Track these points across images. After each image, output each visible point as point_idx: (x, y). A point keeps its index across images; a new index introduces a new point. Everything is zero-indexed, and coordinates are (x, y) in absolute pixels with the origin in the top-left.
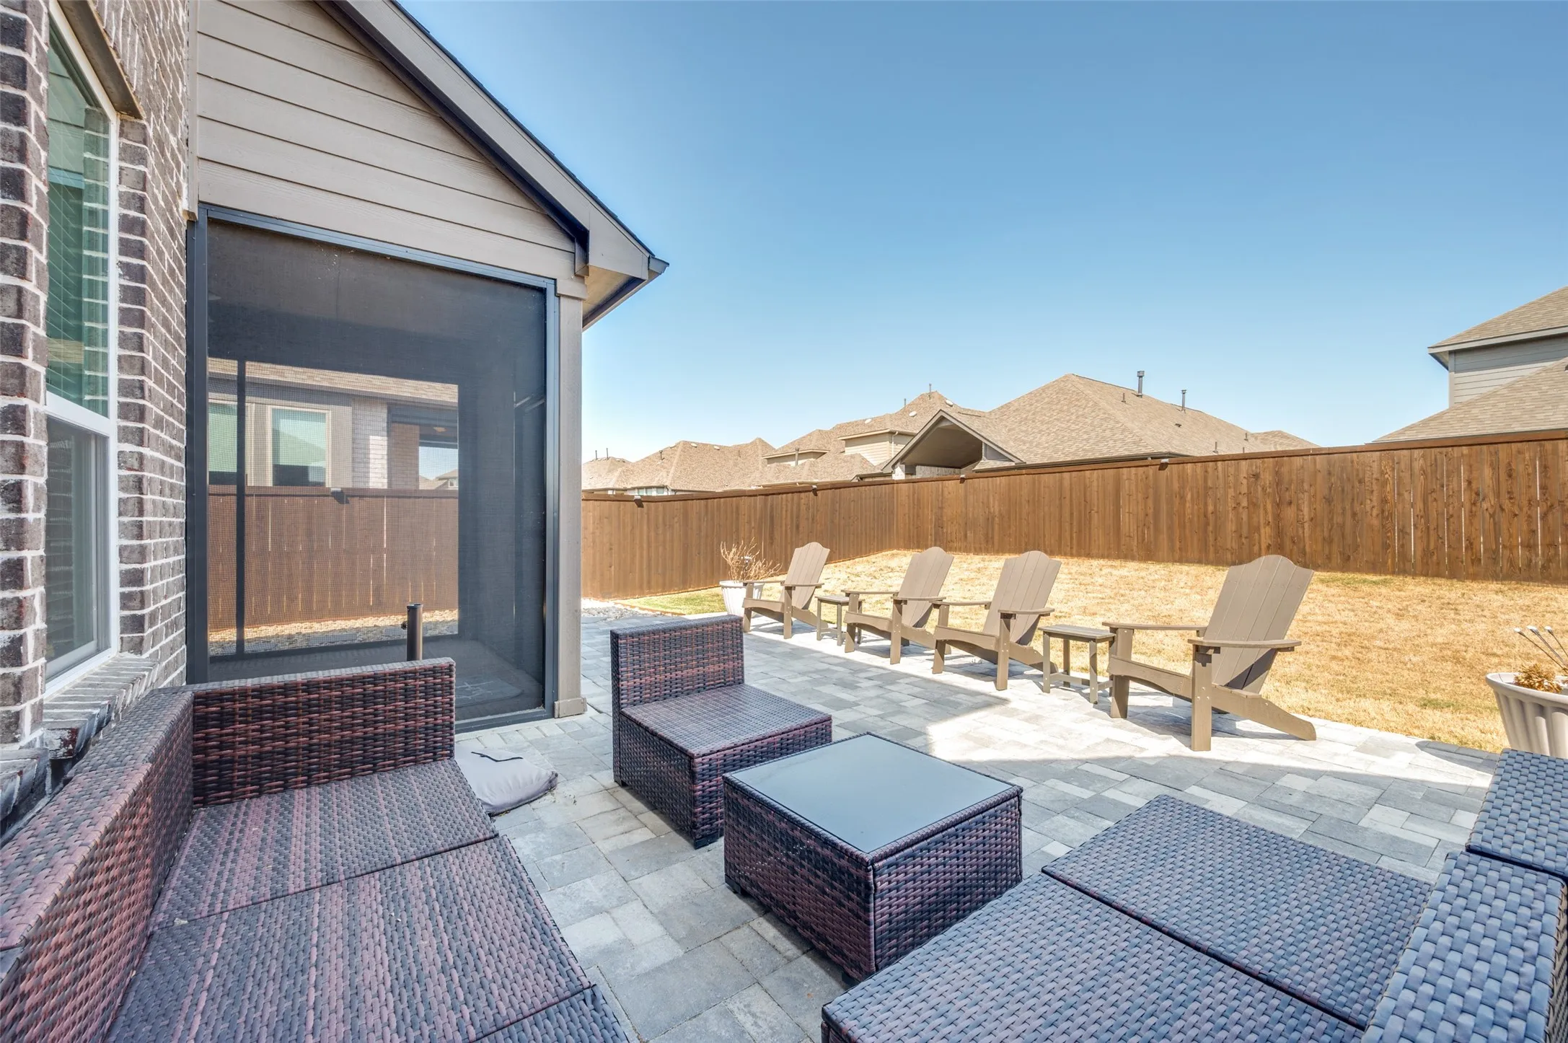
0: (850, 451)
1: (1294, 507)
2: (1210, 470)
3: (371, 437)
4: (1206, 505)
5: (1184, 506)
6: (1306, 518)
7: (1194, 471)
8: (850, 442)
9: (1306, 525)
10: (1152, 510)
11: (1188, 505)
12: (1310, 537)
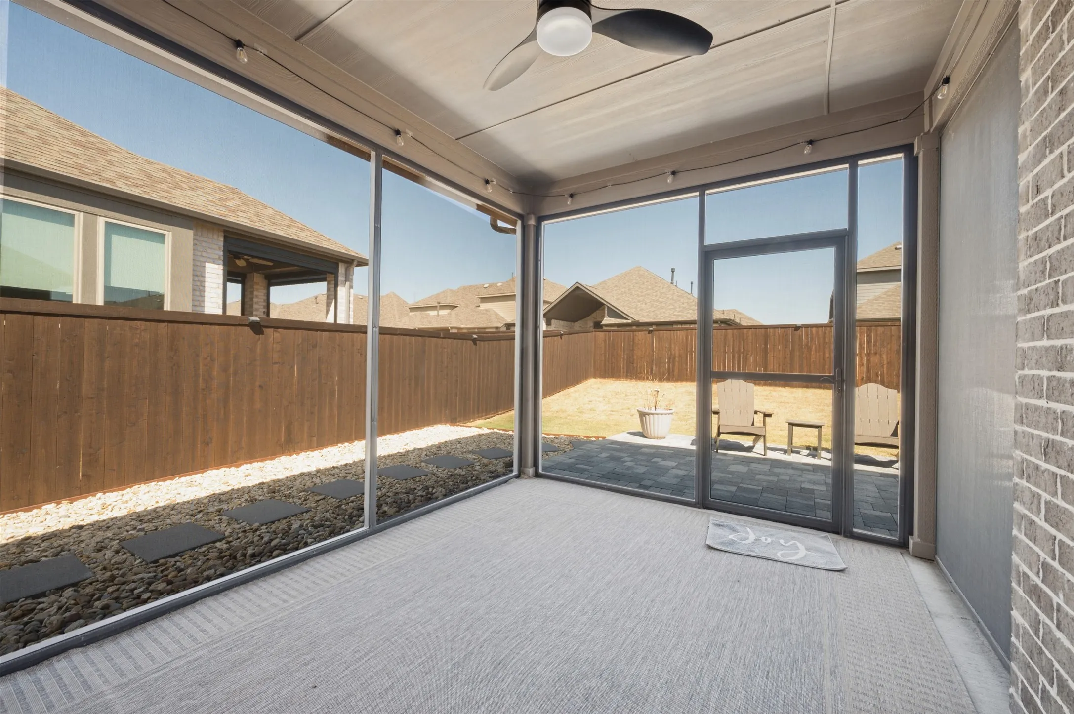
0: (484, 306)
1: (878, 356)
2: (827, 332)
3: (207, 265)
4: (824, 353)
5: (810, 354)
6: (885, 362)
7: (817, 332)
8: (484, 300)
9: (885, 366)
10: (789, 355)
11: (812, 353)
12: (887, 373)
